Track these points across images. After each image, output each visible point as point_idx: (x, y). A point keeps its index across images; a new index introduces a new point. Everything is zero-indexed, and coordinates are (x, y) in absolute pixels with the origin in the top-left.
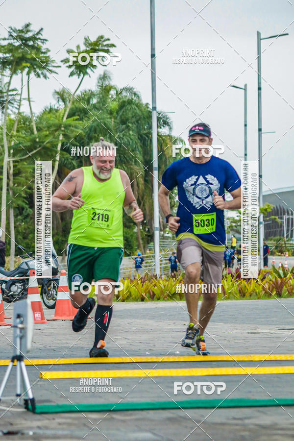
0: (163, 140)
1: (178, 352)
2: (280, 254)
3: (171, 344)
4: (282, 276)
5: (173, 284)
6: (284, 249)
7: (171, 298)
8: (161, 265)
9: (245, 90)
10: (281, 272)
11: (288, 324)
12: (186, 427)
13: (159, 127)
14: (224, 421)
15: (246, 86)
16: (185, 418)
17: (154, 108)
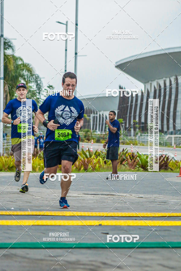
0: (8, 58)
1: (13, 208)
2: (87, 141)
3: (8, 202)
4: (88, 156)
5: (12, 160)
6: (90, 138)
7: (10, 170)
8: (3, 146)
9: (67, 25)
10: (88, 154)
11: (91, 190)
12: (16, 261)
13: (5, 49)
14: (43, 258)
15: (67, 22)
16: (16, 255)
17: (2, 36)
